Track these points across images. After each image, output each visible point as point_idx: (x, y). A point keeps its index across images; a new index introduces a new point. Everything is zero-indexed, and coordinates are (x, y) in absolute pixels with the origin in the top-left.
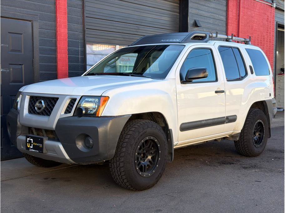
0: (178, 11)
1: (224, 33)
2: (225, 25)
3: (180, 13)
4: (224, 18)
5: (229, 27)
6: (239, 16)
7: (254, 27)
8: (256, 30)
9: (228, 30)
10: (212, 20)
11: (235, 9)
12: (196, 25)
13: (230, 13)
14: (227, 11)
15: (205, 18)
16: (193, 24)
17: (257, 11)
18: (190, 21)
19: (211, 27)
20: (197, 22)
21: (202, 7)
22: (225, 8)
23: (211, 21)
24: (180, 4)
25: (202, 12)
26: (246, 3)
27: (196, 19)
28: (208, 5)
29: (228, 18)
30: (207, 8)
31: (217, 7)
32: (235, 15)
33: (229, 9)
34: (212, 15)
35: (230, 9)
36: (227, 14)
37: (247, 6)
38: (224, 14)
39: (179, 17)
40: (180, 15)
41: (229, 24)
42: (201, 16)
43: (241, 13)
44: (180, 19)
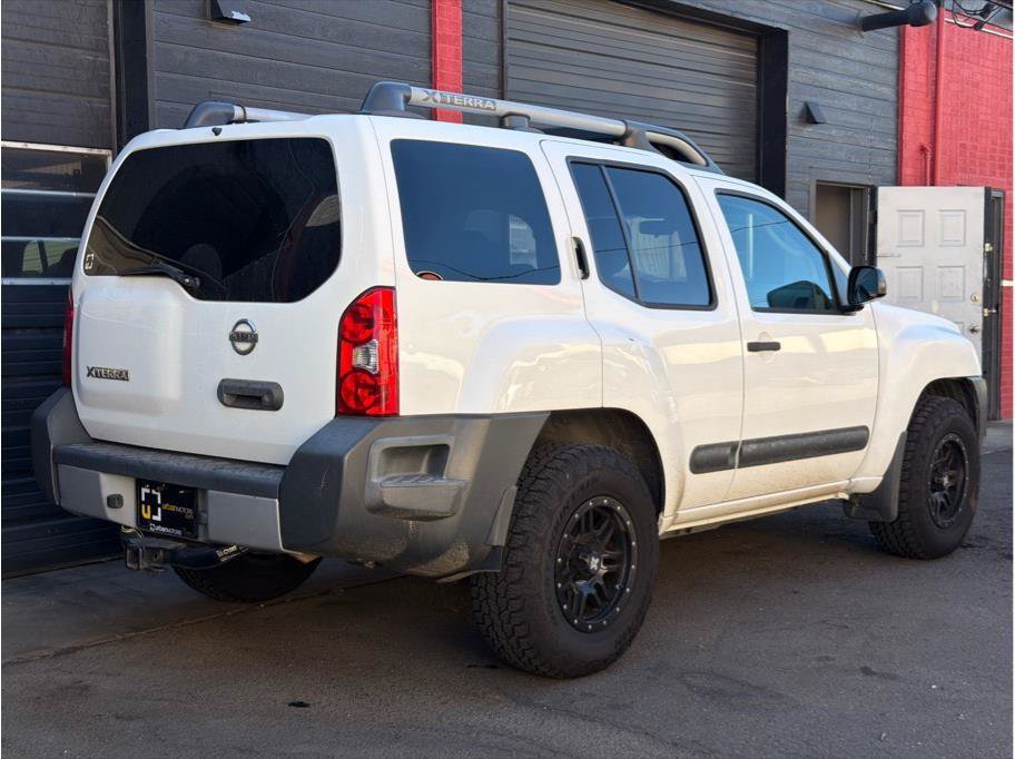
0: (753, 74)
1: (890, 140)
2: (892, 114)
3: (758, 82)
4: (889, 92)
5: (905, 120)
6: (936, 83)
7: (982, 117)
8: (988, 128)
9: (902, 131)
10: (855, 99)
11: (924, 64)
12: (808, 117)
13: (909, 76)
14: (898, 69)
15: (837, 94)
16: (801, 117)
17: (989, 63)
18: (793, 108)
19: (852, 123)
20: (812, 109)
21: (827, 60)
22: (892, 61)
23: (852, 103)
24: (758, 54)
25: (825, 76)
26: (956, 40)
27: (808, 99)
28: (845, 54)
29: (903, 92)
30: (840, 62)
31: (868, 59)
32: (923, 80)
33: (907, 64)
34: (856, 85)
35: (909, 64)
36: (898, 80)
37: (958, 50)
38: (892, 78)
39: (754, 95)
40: (759, 88)
41: (908, 111)
42: (824, 91)
43: (943, 76)
44: (758, 101)
